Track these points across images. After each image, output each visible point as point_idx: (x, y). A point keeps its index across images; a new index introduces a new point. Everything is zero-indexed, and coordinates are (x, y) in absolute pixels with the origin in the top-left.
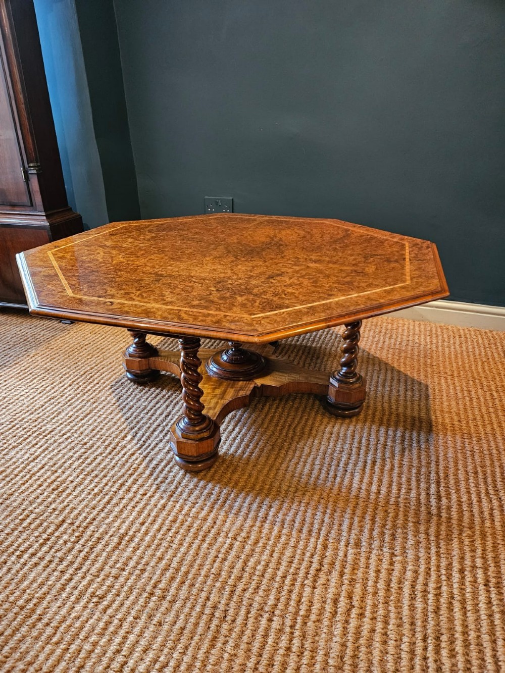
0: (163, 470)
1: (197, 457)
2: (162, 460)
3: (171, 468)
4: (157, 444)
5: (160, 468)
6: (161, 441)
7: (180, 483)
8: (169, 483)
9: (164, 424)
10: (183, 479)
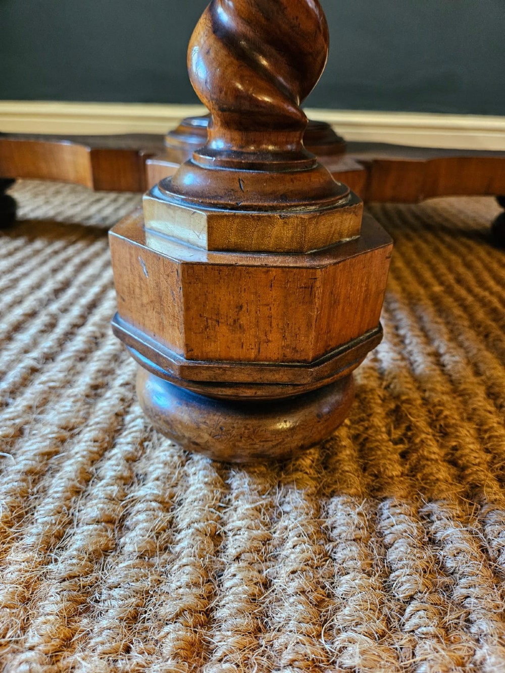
0: (87, 478)
1: (316, 362)
2: (69, 431)
3: (131, 460)
4: (34, 371)
5: (69, 469)
6: (49, 358)
7: (217, 537)
8: (144, 555)
9: (54, 307)
10: (223, 505)
